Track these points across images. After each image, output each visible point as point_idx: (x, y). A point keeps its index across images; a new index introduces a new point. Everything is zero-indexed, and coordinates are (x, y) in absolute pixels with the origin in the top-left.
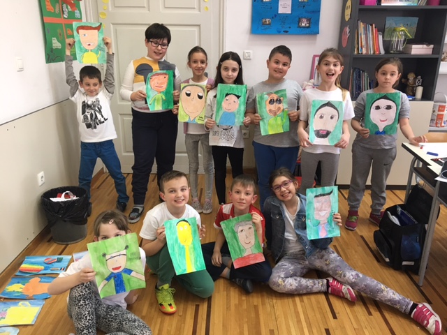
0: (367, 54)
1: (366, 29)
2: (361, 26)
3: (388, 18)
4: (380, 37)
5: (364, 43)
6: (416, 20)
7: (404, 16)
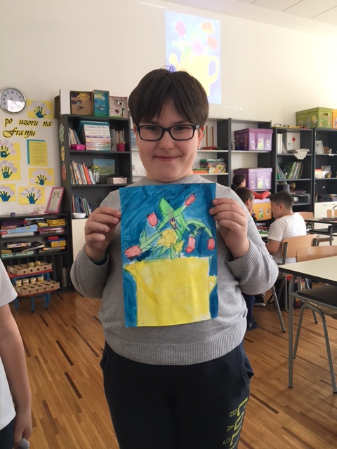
0: (82, 184)
1: (78, 167)
2: (75, 165)
3: (94, 160)
4: (90, 172)
5: (79, 177)
6: (113, 161)
7: (105, 158)
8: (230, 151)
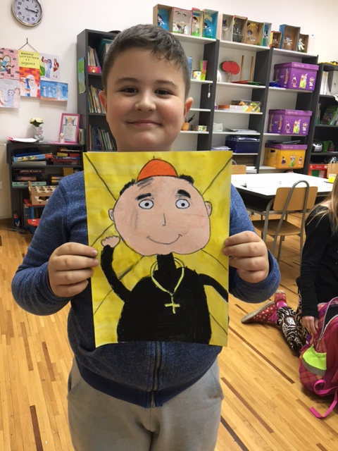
0: (101, 113)
1: (97, 92)
2: (94, 90)
5: (98, 104)
8: (267, 88)
